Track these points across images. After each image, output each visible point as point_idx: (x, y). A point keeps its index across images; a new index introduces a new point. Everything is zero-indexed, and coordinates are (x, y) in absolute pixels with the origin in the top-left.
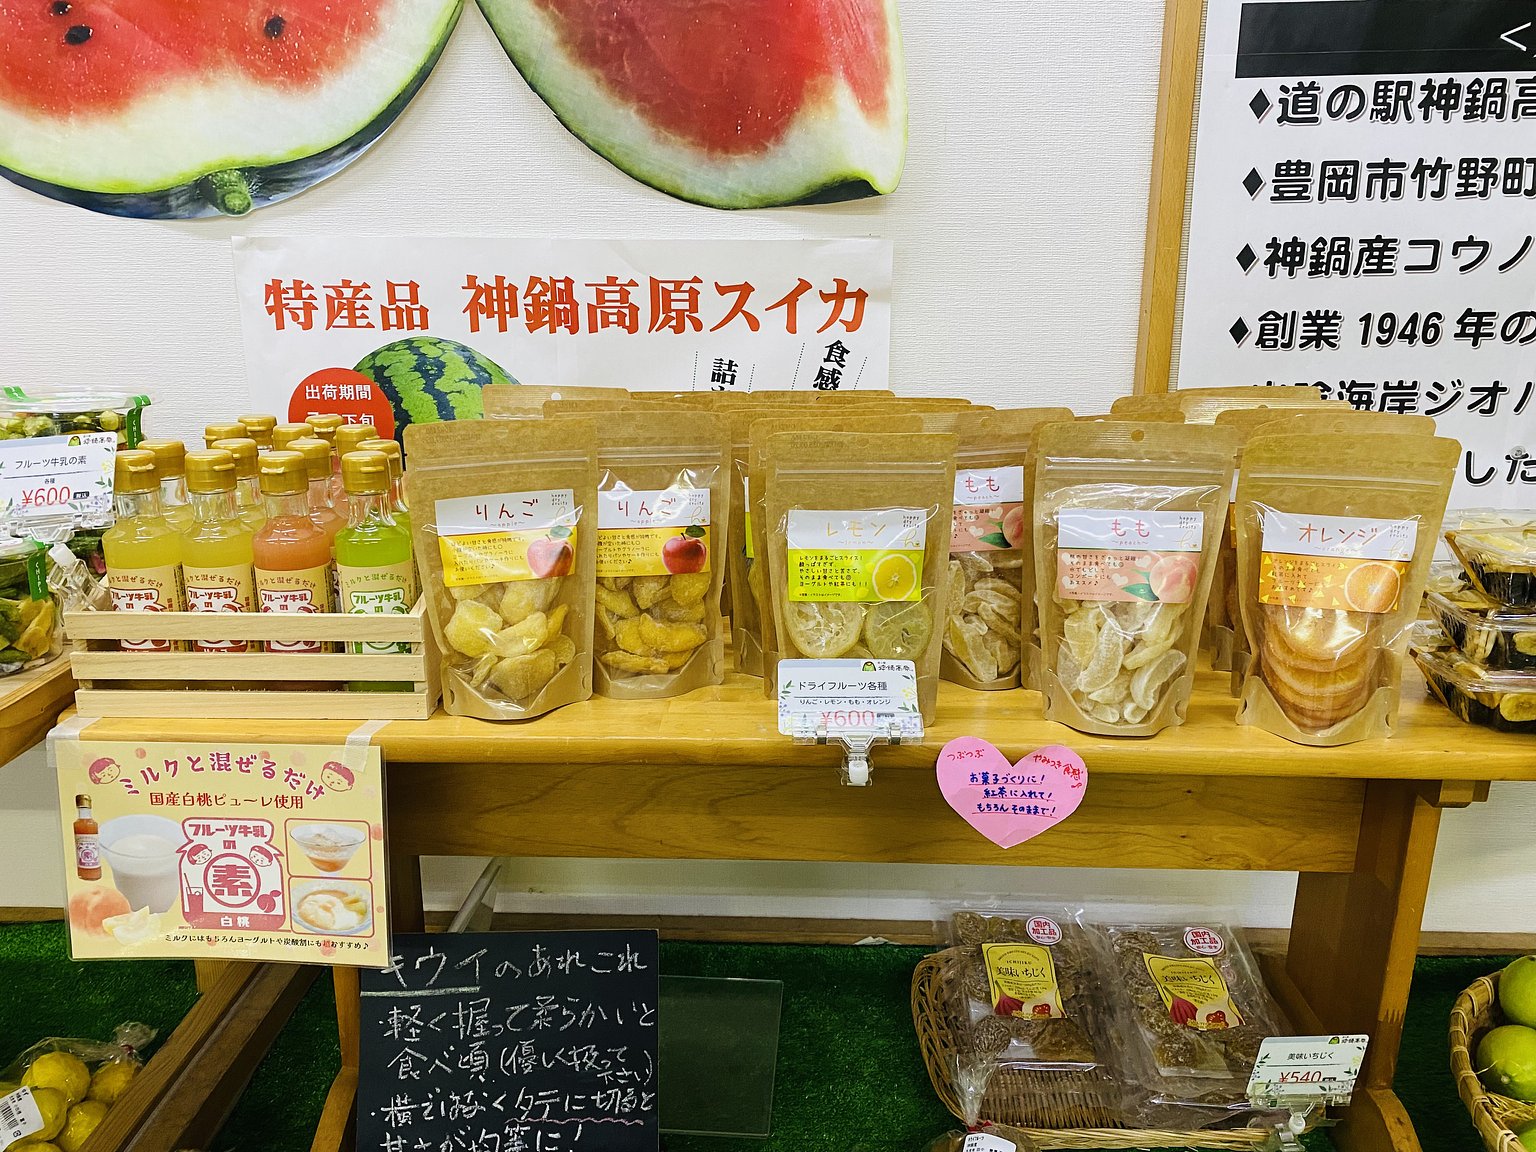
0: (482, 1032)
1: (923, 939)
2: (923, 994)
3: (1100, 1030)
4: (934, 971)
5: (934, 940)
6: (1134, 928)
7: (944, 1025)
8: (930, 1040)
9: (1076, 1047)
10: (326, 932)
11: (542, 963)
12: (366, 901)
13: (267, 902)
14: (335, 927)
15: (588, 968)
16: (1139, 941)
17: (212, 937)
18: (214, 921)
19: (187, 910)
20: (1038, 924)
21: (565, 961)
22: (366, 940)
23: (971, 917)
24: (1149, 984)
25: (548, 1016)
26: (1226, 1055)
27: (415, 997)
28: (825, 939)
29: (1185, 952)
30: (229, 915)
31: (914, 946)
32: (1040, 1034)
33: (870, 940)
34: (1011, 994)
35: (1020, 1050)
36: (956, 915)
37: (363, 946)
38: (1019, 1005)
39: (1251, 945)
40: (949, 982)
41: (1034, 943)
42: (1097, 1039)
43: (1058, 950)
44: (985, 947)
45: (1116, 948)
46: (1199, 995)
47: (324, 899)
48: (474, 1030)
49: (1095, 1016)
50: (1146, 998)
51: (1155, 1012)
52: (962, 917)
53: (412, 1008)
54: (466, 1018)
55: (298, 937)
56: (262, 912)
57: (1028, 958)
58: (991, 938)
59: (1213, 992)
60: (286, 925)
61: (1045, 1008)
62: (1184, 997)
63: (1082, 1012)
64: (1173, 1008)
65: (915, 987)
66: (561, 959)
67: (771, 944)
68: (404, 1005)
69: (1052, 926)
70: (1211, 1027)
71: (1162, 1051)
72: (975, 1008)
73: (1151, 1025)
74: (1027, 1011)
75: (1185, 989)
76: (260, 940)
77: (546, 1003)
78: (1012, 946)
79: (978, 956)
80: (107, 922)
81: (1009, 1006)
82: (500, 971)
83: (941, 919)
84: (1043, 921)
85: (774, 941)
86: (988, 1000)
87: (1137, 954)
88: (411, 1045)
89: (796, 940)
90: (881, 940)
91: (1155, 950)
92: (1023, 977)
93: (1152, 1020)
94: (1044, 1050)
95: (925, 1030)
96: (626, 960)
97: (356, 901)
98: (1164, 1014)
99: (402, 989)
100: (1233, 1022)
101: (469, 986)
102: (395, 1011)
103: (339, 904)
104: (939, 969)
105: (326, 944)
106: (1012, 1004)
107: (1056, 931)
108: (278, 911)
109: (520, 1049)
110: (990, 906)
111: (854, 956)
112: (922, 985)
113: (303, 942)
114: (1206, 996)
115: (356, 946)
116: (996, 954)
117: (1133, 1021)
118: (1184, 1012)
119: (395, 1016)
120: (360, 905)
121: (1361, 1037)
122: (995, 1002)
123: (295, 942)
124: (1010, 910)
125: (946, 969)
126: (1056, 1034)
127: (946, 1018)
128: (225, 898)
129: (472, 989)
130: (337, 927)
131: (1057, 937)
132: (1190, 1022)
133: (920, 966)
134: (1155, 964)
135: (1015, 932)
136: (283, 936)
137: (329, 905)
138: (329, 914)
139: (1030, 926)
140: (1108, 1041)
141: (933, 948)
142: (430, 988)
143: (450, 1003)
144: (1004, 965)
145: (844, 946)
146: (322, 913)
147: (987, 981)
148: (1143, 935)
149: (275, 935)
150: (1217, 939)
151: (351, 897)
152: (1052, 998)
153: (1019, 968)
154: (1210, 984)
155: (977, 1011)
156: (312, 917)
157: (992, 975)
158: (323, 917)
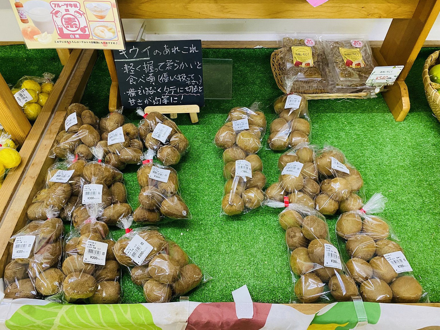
0: (152, 71)
1: (273, 46)
2: (274, 61)
3: (323, 70)
4: (277, 55)
5: (277, 46)
6: (337, 41)
7: (279, 69)
8: (276, 73)
9: (317, 74)
10: (103, 39)
11: (167, 51)
12: (114, 29)
13: (83, 29)
14: (106, 37)
15: (181, 52)
16: (338, 44)
17: (69, 41)
18: (67, 36)
19: (59, 33)
20: (308, 40)
21: (174, 50)
22: (116, 41)
23: (288, 39)
24: (340, 56)
25: (170, 66)
26: (359, 75)
27: (131, 61)
28: (244, 47)
29: (351, 46)
30: (73, 34)
31: (271, 48)
32: (307, 71)
33: (258, 47)
34: (299, 61)
35: (301, 76)
36: (284, 39)
37: (116, 43)
38: (301, 63)
39: (370, 45)
40: (281, 58)
41: (307, 46)
42: (322, 72)
43: (313, 48)
44: (292, 47)
45: (331, 46)
46: (354, 59)
47: (101, 28)
48: (150, 70)
49: (322, 66)
50: (339, 60)
51: (341, 64)
52: (286, 39)
53: (131, 64)
54: (147, 67)
55: (96, 41)
56: (82, 33)
57: (304, 50)
58: (294, 45)
59: (358, 58)
60: (91, 37)
61: (309, 64)
62: (350, 59)
63: (319, 65)
64: (346, 62)
65: (271, 59)
66: (173, 49)
67: (229, 49)
68: (128, 63)
69: (312, 41)
70: (356, 67)
71: (342, 74)
72: (288, 64)
73: (339, 67)
74: (303, 65)
75: (350, 57)
76: (84, 42)
77: (169, 63)
78: (300, 47)
79: (290, 50)
80: (35, 37)
81: (298, 64)
82: (155, 53)
83: (280, 40)
84: (310, 39)
85: (229, 48)
86: (293, 62)
87: (338, 48)
88: (132, 75)
89: (236, 47)
90: (261, 47)
91: (343, 46)
92: (303, 56)
93: (340, 66)
94: (308, 75)
95: (274, 71)
96: (192, 49)
97: (111, 29)
98: (344, 64)
99: (127, 59)
100: (362, 65)
101: (146, 58)
102: (126, 65)
103: (106, 30)
104: (278, 54)
105: (104, 43)
106: (299, 63)
107: (313, 42)
108: (87, 33)
109: (163, 75)
110: (294, 36)
111: (253, 52)
112: (274, 59)
113: (97, 43)
114: (356, 59)
115: (114, 43)
116: (295, 49)
117: (334, 66)
118: (349, 63)
119: (126, 67)
120: (113, 30)
121: (402, 66)
122: (294, 63)
123: (95, 42)
124: (300, 37)
125: (280, 54)
126: (311, 71)
127: (280, 68)
128: (70, 29)
129: (147, 59)
130: (106, 38)
131: (313, 44)
132: (350, 66)
133: (273, 53)
134: (342, 50)
135: (301, 43)
136: (91, 41)
137: (103, 30)
138: (103, 33)
139: (306, 42)
140: (326, 73)
141: (277, 49)
142: (135, 58)
143: (141, 62)
144: (298, 53)
145: (251, 49)
146: (101, 33)
147: (292, 57)
148: (340, 42)
149: (88, 40)
150: (361, 43)
151: (109, 28)
152: (311, 62)
153: (302, 53)
154: (358, 56)
155: (289, 65)
156: (98, 34)
157: (294, 55)
158: (102, 35)
